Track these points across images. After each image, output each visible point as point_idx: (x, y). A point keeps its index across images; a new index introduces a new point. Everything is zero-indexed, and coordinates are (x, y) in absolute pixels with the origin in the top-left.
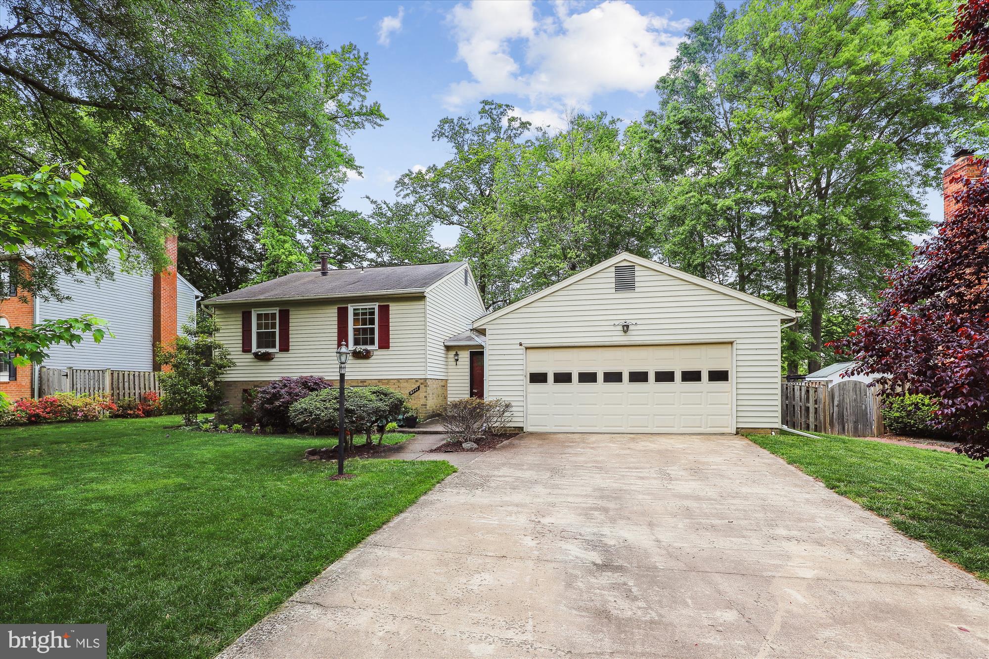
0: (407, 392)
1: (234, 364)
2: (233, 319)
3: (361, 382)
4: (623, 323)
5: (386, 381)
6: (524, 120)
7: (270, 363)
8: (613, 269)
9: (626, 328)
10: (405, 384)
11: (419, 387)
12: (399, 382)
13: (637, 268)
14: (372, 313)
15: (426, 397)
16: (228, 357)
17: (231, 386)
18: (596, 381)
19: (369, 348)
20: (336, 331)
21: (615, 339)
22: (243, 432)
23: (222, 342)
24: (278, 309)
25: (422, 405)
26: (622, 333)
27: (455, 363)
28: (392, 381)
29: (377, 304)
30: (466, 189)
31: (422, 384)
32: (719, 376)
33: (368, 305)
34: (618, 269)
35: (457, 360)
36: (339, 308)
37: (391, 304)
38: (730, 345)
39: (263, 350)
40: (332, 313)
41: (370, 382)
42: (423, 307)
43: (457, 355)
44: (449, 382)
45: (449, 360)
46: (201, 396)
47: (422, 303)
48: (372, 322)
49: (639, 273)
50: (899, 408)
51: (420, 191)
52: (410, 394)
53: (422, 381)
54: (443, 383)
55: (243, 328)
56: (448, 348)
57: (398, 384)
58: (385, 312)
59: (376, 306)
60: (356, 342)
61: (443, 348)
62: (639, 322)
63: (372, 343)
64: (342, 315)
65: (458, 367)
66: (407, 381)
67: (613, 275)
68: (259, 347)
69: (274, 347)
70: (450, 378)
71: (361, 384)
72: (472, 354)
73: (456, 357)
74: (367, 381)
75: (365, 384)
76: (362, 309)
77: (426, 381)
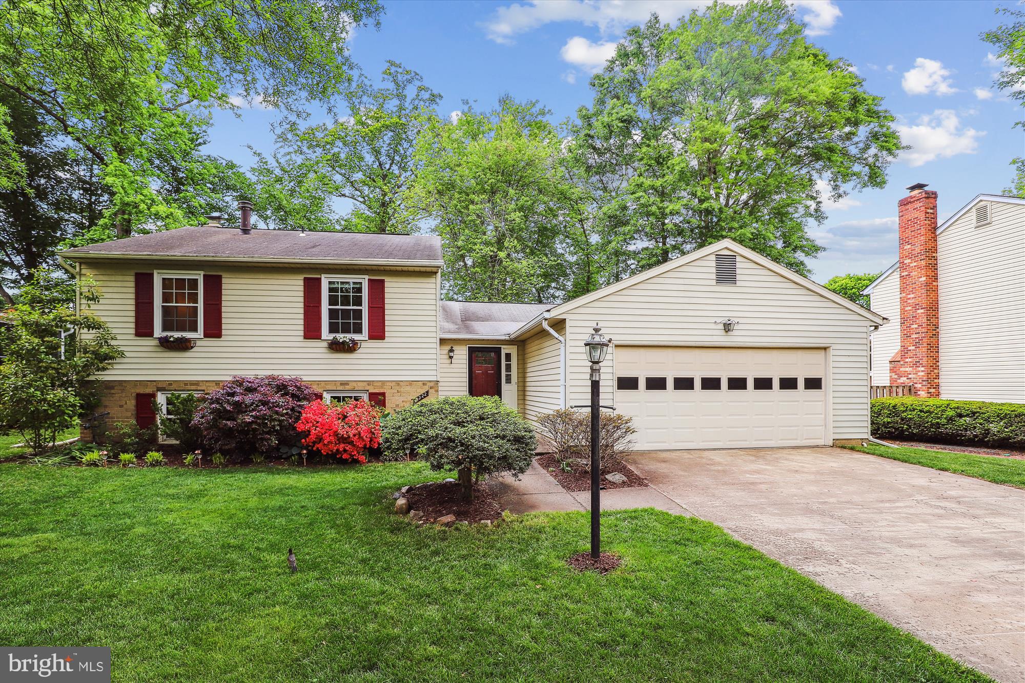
0: (411, 398)
1: (122, 355)
2: (119, 284)
3: (341, 384)
4: (725, 320)
5: (380, 384)
6: (435, 92)
7: (187, 354)
8: (713, 257)
9: (727, 328)
10: (408, 388)
11: (427, 392)
12: (398, 385)
13: (738, 259)
14: (359, 290)
16: (113, 343)
17: (112, 388)
18: (693, 388)
19: (356, 337)
20: (302, 311)
21: (715, 339)
22: (166, 464)
23: (103, 319)
24: (202, 273)
26: (723, 332)
27: (448, 361)
28: (388, 384)
29: (367, 277)
30: (361, 158)
31: (431, 388)
32: (814, 384)
33: (352, 279)
34: (719, 258)
35: (451, 357)
36: (305, 279)
37: (387, 279)
38: (823, 351)
39: (177, 335)
40: (295, 286)
41: (356, 384)
42: (434, 286)
43: (451, 351)
44: (440, 384)
45: (442, 356)
46: (74, 406)
47: (433, 280)
48: (358, 301)
49: (740, 264)
50: (890, 414)
51: (307, 151)
53: (432, 384)
55: (137, 299)
56: (442, 341)
57: (397, 388)
58: (377, 288)
59: (364, 280)
60: (335, 329)
61: (438, 340)
62: (741, 321)
63: (358, 330)
64: (312, 290)
65: (453, 366)
66: (411, 384)
67: (714, 264)
68: (165, 328)
69: (195, 329)
70: (441, 379)
71: (341, 388)
72: (471, 351)
73: (451, 354)
74: (351, 384)
75: (347, 387)
76: (342, 283)
77: (437, 384)
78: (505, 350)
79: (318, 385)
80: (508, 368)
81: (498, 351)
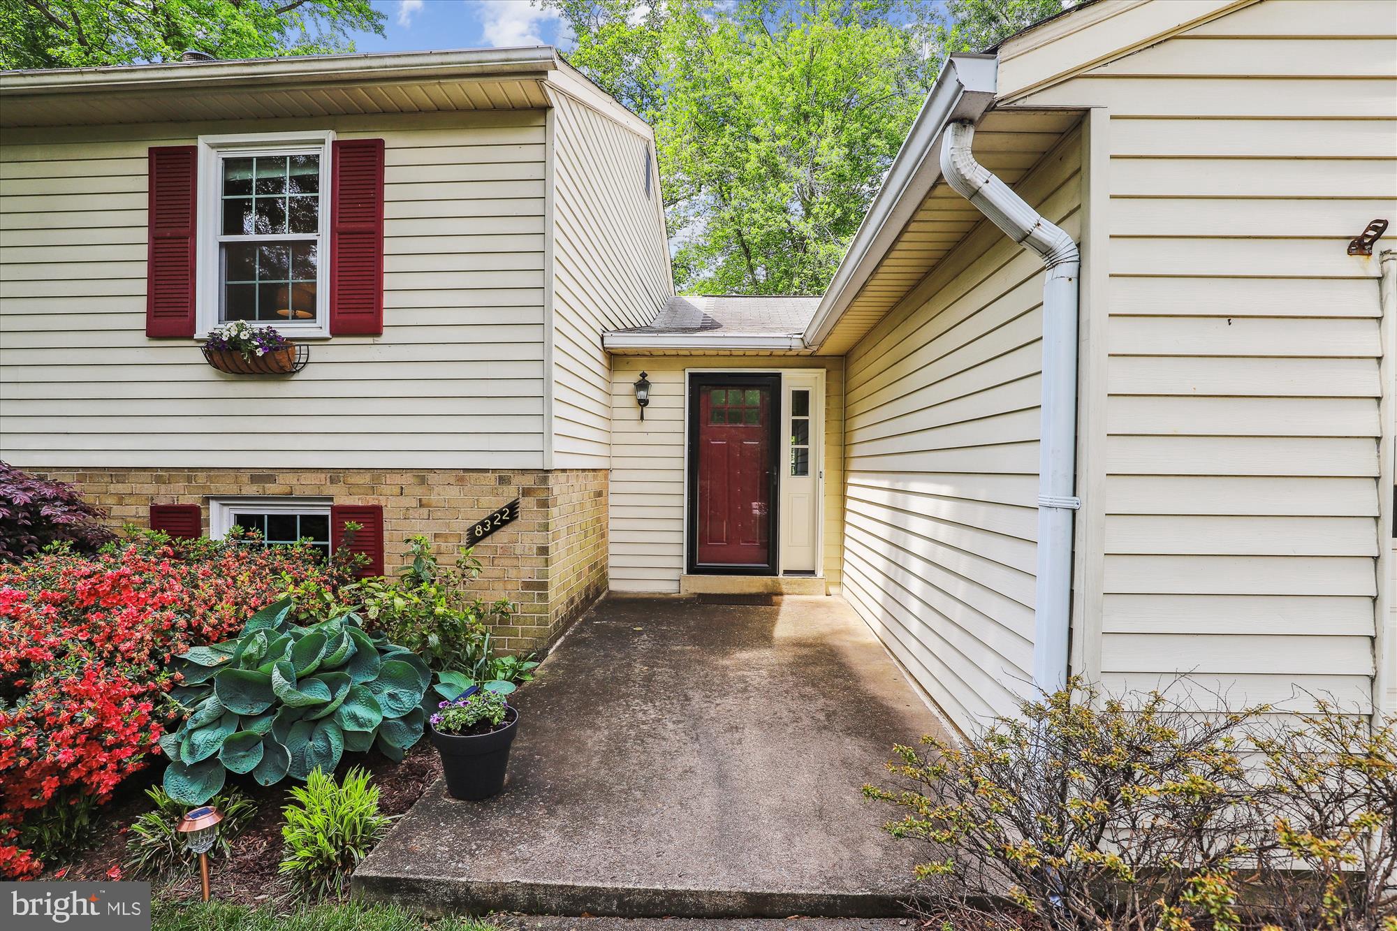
0: (461, 526)
3: (253, 479)
5: (366, 479)
10: (453, 492)
11: (513, 507)
12: (423, 481)
14: (307, 181)
15: (544, 550)
19: (286, 329)
20: (143, 252)
25: (528, 585)
27: (635, 414)
28: (390, 479)
29: (329, 136)
31: (526, 492)
33: (288, 146)
35: (643, 403)
36: (154, 156)
37: (390, 139)
40: (124, 178)
41: (291, 479)
42: (535, 153)
43: (643, 385)
44: (614, 476)
45: (617, 401)
47: (534, 135)
48: (304, 218)
52: (473, 540)
53: (528, 481)
54: (593, 484)
56: (615, 359)
57: (418, 491)
58: (362, 172)
59: (323, 148)
60: (236, 306)
61: (599, 355)
63: (304, 309)
64: (171, 186)
65: (646, 426)
66: (461, 480)
70: (616, 463)
71: (251, 490)
72: (698, 382)
73: (642, 394)
74: (281, 478)
75: (272, 489)
76: (265, 163)
77: (545, 480)
78: (792, 380)
79: (189, 479)
80: (801, 431)
81: (771, 384)
